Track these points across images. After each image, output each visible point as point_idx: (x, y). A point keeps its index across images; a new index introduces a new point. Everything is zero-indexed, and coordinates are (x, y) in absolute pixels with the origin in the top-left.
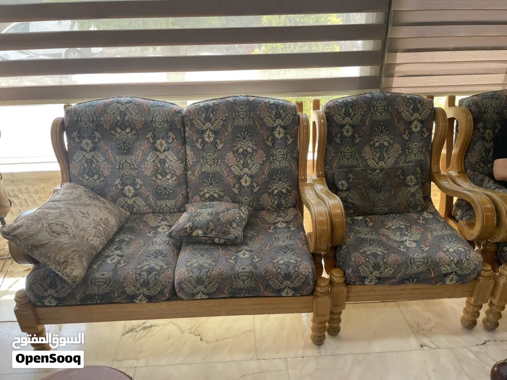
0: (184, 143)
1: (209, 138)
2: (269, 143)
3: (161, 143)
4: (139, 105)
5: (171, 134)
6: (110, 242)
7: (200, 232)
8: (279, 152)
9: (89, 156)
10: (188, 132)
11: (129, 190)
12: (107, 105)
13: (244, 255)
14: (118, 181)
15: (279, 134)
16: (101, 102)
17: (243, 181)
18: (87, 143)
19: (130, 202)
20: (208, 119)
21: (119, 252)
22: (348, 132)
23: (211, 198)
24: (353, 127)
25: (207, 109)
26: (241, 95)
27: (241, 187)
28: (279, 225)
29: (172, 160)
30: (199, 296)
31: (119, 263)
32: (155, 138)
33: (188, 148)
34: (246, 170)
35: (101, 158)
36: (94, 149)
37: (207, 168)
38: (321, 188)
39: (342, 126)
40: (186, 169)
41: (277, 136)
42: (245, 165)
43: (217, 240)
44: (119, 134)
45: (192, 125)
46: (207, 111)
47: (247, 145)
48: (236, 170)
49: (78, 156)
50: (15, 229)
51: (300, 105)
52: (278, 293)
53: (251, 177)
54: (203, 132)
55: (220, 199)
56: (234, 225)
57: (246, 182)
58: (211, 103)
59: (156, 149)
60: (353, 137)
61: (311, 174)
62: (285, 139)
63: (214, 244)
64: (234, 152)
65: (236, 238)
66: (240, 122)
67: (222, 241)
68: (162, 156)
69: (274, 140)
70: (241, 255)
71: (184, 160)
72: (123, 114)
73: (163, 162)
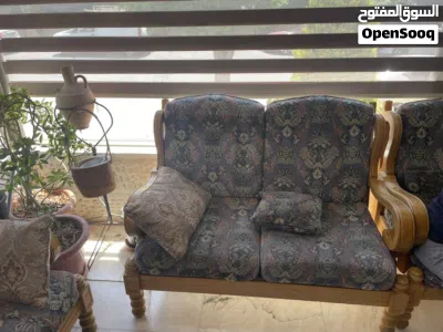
0: (264, 137)
1: (287, 133)
2: (344, 141)
3: (244, 137)
4: (229, 103)
5: (253, 129)
6: (201, 222)
7: (282, 221)
8: (352, 150)
9: (182, 144)
10: (269, 127)
11: (213, 175)
12: (202, 101)
13: (324, 246)
14: (204, 168)
15: (354, 133)
16: (195, 98)
17: (314, 174)
18: (181, 134)
19: (213, 186)
20: (287, 117)
21: (210, 232)
22: (421, 134)
23: (284, 188)
24: (427, 130)
25: (287, 107)
26: (319, 95)
27: (312, 179)
28: (351, 219)
29: (252, 151)
31: (212, 243)
32: (239, 132)
33: (266, 141)
34: (318, 164)
35: (192, 147)
36: (186, 139)
37: (282, 161)
38: (392, 186)
39: (416, 129)
40: (263, 160)
41: (352, 134)
42: (318, 160)
43: (297, 229)
44: (209, 127)
45: (273, 120)
46: (286, 110)
47: (323, 142)
48: (309, 164)
49: (173, 144)
50: (135, 208)
51: (375, 104)
52: (359, 286)
53: (323, 171)
54: (282, 128)
55: (292, 189)
56: (314, 217)
57: (317, 175)
58: (291, 102)
59: (238, 142)
60: (426, 139)
61: (382, 173)
62: (359, 137)
63: (293, 232)
64: (309, 147)
65: (316, 229)
66: (317, 120)
67: (302, 231)
68: (244, 148)
69: (348, 138)
70: (321, 245)
71: (262, 152)
72: (214, 110)
73: (244, 153)
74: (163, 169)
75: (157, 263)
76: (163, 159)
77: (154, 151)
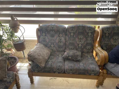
0: (66, 35)
1: (72, 34)
2: (87, 36)
3: (61, 35)
4: (57, 26)
5: (63, 33)
6: (49, 58)
7: (70, 57)
8: (89, 39)
9: (44, 37)
10: (67, 33)
11: (52, 45)
12: (49, 26)
13: (81, 64)
14: (50, 43)
15: (90, 34)
16: (47, 24)
17: (79, 45)
18: (44, 34)
20: (72, 30)
21: (51, 61)
22: (107, 35)
23: (71, 49)
24: (109, 34)
25: (72, 27)
26: (81, 24)
28: (89, 57)
29: (63, 39)
30: (70, 73)
31: (52, 63)
32: (59, 34)
34: (80, 43)
35: (47, 38)
36: (45, 36)
37: (71, 42)
38: (99, 48)
39: (106, 33)
40: (66, 41)
41: (89, 35)
42: (80, 41)
43: (74, 60)
44: (51, 32)
45: (68, 31)
46: (72, 28)
47: (81, 37)
48: (78, 42)
49: (42, 37)
51: (95, 27)
52: (90, 74)
53: (82, 44)
54: (71, 33)
55: (73, 49)
56: (79, 56)
58: (73, 26)
59: (59, 36)
61: (97, 45)
63: (73, 60)
64: (78, 38)
65: (79, 60)
66: (80, 31)
67: (76, 60)
68: (61, 38)
69: (88, 36)
70: (80, 64)
71: (66, 39)
72: (52, 28)
73: (61, 39)
74: (39, 44)
75: (37, 69)
76: (39, 41)
77: (36, 39)
